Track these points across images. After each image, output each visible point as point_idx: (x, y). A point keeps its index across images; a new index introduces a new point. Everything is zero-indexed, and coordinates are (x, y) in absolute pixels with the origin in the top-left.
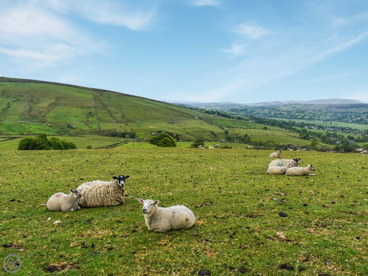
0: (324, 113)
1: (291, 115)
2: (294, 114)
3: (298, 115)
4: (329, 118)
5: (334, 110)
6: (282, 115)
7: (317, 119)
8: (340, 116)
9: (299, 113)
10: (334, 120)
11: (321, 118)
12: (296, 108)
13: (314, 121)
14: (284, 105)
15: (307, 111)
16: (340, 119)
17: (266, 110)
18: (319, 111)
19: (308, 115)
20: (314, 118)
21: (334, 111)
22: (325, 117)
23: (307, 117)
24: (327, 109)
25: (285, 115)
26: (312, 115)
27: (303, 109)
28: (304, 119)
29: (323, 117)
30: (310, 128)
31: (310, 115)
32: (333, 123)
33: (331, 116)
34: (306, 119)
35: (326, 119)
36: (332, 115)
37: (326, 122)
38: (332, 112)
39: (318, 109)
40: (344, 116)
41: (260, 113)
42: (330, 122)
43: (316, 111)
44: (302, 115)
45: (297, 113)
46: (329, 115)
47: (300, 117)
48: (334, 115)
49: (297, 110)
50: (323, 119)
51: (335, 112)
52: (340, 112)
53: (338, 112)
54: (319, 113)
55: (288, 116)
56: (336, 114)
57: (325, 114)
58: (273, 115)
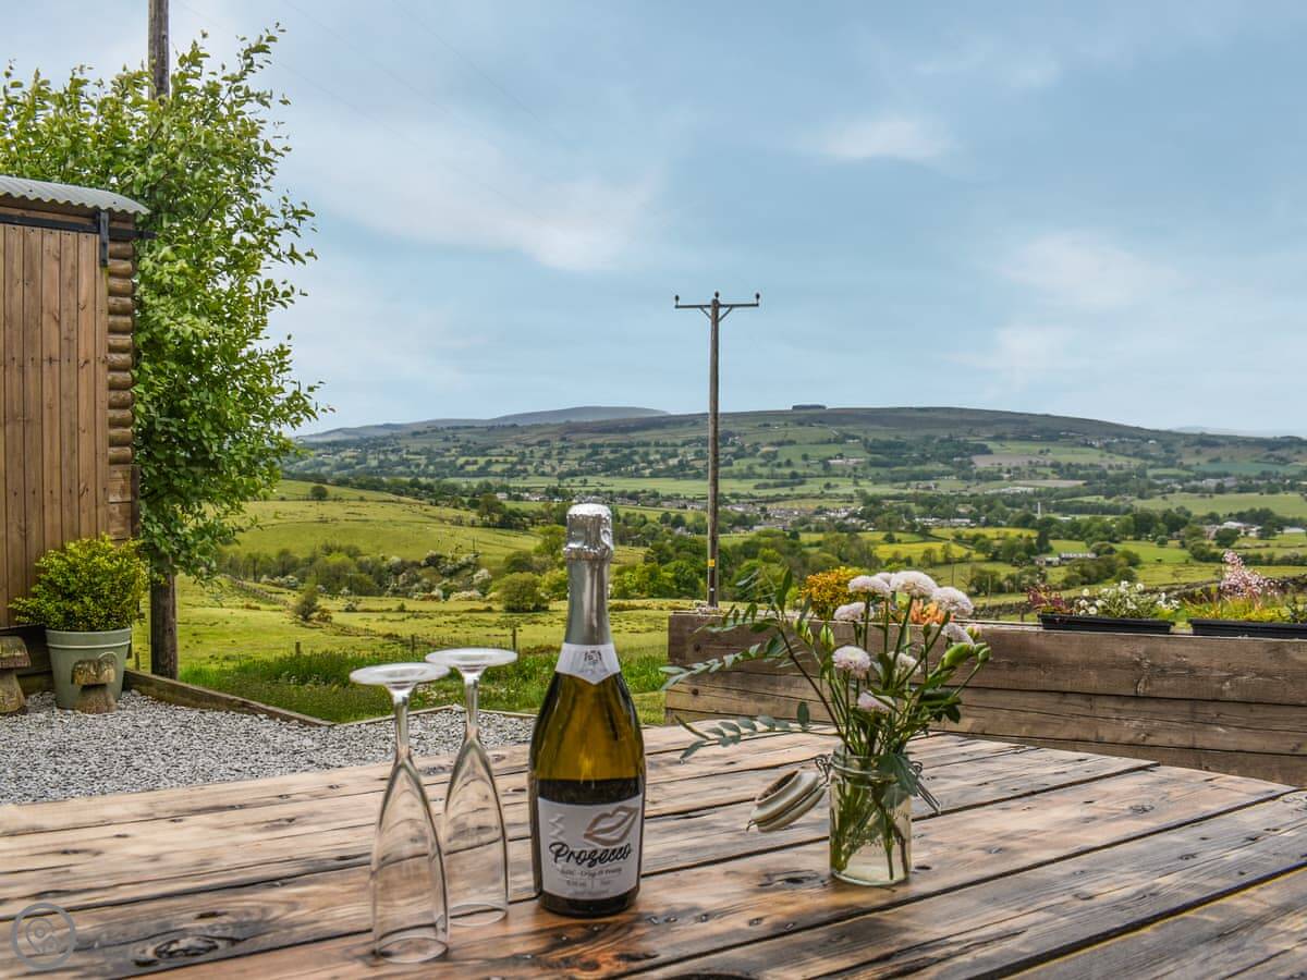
0: (555, 452)
1: (443, 465)
2: (453, 458)
3: (467, 463)
4: (575, 465)
5: (589, 438)
6: (409, 467)
7: (536, 472)
8: (611, 457)
9: (470, 455)
10: (593, 472)
11: (547, 469)
12: (458, 441)
13: (524, 478)
14: (415, 434)
15: (495, 448)
16: (611, 468)
17: (349, 453)
18: (540, 444)
19: (501, 459)
20: (525, 471)
21: (588, 442)
22: (560, 461)
23: (497, 468)
24: (563, 439)
25: (418, 466)
26: (515, 459)
27: (483, 441)
28: (488, 474)
29: (555, 463)
30: (518, 498)
31: (510, 459)
32: (592, 480)
33: (581, 460)
34: (496, 474)
35: (566, 470)
36: (584, 455)
37: (568, 480)
38: (582, 447)
39: (534, 441)
40: (625, 455)
41: (324, 464)
42: (582, 478)
43: (528, 446)
44: (482, 461)
45: (464, 455)
46: (573, 456)
47: (475, 468)
48: (589, 456)
49: (460, 447)
50: (554, 469)
51: (592, 446)
52: (609, 445)
53: (602, 446)
54: (539, 452)
55: (432, 468)
56: (597, 454)
57: (559, 453)
58: (374, 468)
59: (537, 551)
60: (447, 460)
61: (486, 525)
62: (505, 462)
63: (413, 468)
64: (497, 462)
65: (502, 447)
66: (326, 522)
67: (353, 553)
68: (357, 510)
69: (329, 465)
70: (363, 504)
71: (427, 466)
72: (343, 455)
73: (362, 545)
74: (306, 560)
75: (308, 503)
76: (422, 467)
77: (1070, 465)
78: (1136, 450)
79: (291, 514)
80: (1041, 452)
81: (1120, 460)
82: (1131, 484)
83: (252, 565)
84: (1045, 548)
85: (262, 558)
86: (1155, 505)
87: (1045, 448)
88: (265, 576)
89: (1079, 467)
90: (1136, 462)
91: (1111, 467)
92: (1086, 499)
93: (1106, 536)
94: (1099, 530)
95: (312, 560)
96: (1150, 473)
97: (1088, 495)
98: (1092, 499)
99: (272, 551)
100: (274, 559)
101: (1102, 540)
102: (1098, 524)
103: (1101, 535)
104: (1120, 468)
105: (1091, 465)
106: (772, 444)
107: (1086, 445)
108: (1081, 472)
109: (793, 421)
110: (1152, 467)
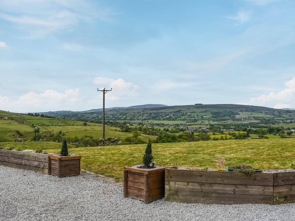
0: (141, 115)
1: (116, 118)
2: (118, 116)
3: (121, 117)
4: (146, 118)
5: (149, 111)
6: (108, 118)
7: (137, 119)
8: (154, 116)
9: (122, 116)
10: (150, 119)
11: (139, 118)
12: (120, 112)
13: (134, 121)
14: (110, 110)
15: (128, 114)
16: (154, 118)
17: (95, 115)
18: (138, 113)
19: (129, 116)
20: (134, 119)
21: (149, 112)
22: (142, 117)
23: (128, 118)
24: (143, 112)
25: (110, 118)
26: (132, 116)
27: (125, 112)
28: (126, 120)
29: (141, 117)
30: (132, 125)
31: (131, 116)
32: (149, 121)
33: (147, 116)
34: (128, 120)
35: (143, 119)
36: (148, 115)
37: (144, 121)
38: (147, 113)
39: (137, 112)
40: (157, 115)
41: (89, 117)
42: (147, 120)
43: (135, 113)
44: (125, 117)
45: (121, 115)
46: (145, 115)
47: (123, 118)
48: (149, 115)
49: (120, 113)
50: (141, 118)
51: (150, 113)
52: (154, 113)
53: (152, 113)
54: (138, 115)
55: (113, 118)
56: (151, 115)
57: (142, 115)
58: (101, 118)
59: (132, 137)
60: (117, 116)
61: (122, 131)
62: (130, 117)
63: (109, 118)
64: (128, 117)
65: (129, 114)
66: (86, 130)
67: (91, 138)
68: (93, 128)
69: (90, 117)
70: (95, 126)
71: (112, 118)
72: (94, 115)
73: (94, 136)
74: (81, 139)
75: (82, 126)
76: (111, 118)
77: (257, 117)
78: (272, 113)
79: (78, 129)
80: (251, 114)
81: (269, 116)
82: (271, 121)
83: (68, 140)
84: (248, 136)
85: (71, 139)
86: (276, 126)
87: (252, 113)
88: (71, 143)
89: (259, 117)
90: (272, 116)
91: (267, 117)
92: (260, 125)
93: (263, 133)
94: (261, 132)
95: (82, 139)
96: (275, 119)
97: (261, 124)
98: (262, 125)
99: (73, 137)
100: (74, 139)
101: (261, 134)
102: (261, 131)
103: (261, 133)
104: (269, 117)
105: (262, 117)
106: (190, 113)
107: (261, 113)
108: (260, 119)
109: (195, 107)
110: (276, 117)
